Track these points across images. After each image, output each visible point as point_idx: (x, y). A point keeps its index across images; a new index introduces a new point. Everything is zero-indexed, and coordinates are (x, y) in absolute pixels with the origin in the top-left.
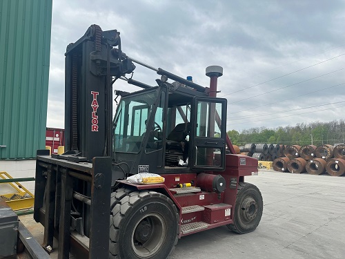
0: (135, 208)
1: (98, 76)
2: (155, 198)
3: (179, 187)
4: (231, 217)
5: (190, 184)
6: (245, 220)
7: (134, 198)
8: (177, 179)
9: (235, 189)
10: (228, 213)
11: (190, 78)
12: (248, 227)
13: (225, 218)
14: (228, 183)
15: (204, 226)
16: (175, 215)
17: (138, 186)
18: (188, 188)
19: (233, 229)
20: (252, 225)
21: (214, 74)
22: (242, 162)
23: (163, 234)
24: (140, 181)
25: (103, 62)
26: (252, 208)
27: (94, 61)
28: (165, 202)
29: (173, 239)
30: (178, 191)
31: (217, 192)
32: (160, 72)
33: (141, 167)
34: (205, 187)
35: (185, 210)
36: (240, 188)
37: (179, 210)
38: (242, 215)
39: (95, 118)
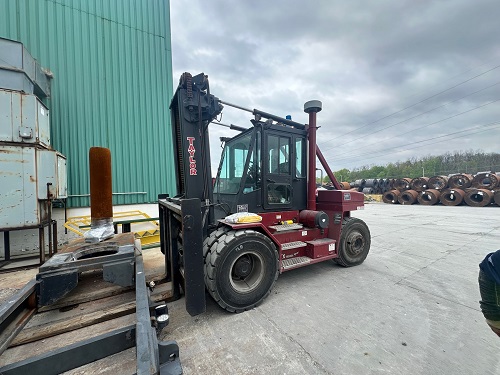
0: (230, 247)
1: (192, 122)
2: (252, 236)
3: (280, 224)
4: (335, 251)
5: (291, 221)
6: (351, 254)
7: (230, 238)
8: (279, 217)
9: (339, 224)
10: (332, 248)
11: (289, 117)
12: (355, 260)
13: (329, 253)
14: (331, 220)
15: (307, 261)
16: (273, 252)
17: (233, 226)
18: (290, 225)
19: (340, 262)
20: (359, 259)
21: (313, 109)
22: (347, 198)
23: (262, 271)
24: (236, 221)
25: (196, 108)
26: (359, 242)
27: (187, 108)
28: (262, 240)
29: (273, 275)
30: (279, 228)
31: (320, 228)
32: (255, 112)
33: (241, 207)
34: (307, 223)
35: (285, 247)
36: (345, 223)
37: (278, 247)
38: (347, 249)
39: (193, 163)
